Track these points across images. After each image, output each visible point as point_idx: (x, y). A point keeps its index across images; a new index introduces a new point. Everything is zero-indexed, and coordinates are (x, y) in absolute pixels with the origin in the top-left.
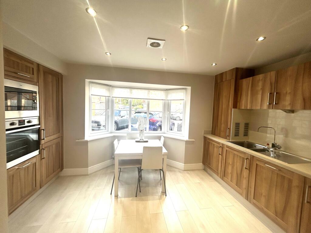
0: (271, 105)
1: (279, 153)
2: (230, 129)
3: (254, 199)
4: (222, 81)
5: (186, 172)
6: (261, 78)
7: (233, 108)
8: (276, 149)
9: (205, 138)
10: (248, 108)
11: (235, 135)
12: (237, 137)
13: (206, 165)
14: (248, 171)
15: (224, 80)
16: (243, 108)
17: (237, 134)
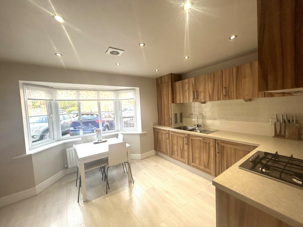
0: (194, 100)
1: (201, 129)
2: (171, 119)
3: (192, 162)
4: (162, 83)
5: (143, 160)
6: (187, 82)
7: (172, 103)
8: (199, 128)
9: (154, 129)
10: (181, 102)
11: (175, 123)
12: (176, 124)
13: (157, 150)
14: (187, 145)
15: (163, 82)
16: (178, 102)
17: (176, 122)
